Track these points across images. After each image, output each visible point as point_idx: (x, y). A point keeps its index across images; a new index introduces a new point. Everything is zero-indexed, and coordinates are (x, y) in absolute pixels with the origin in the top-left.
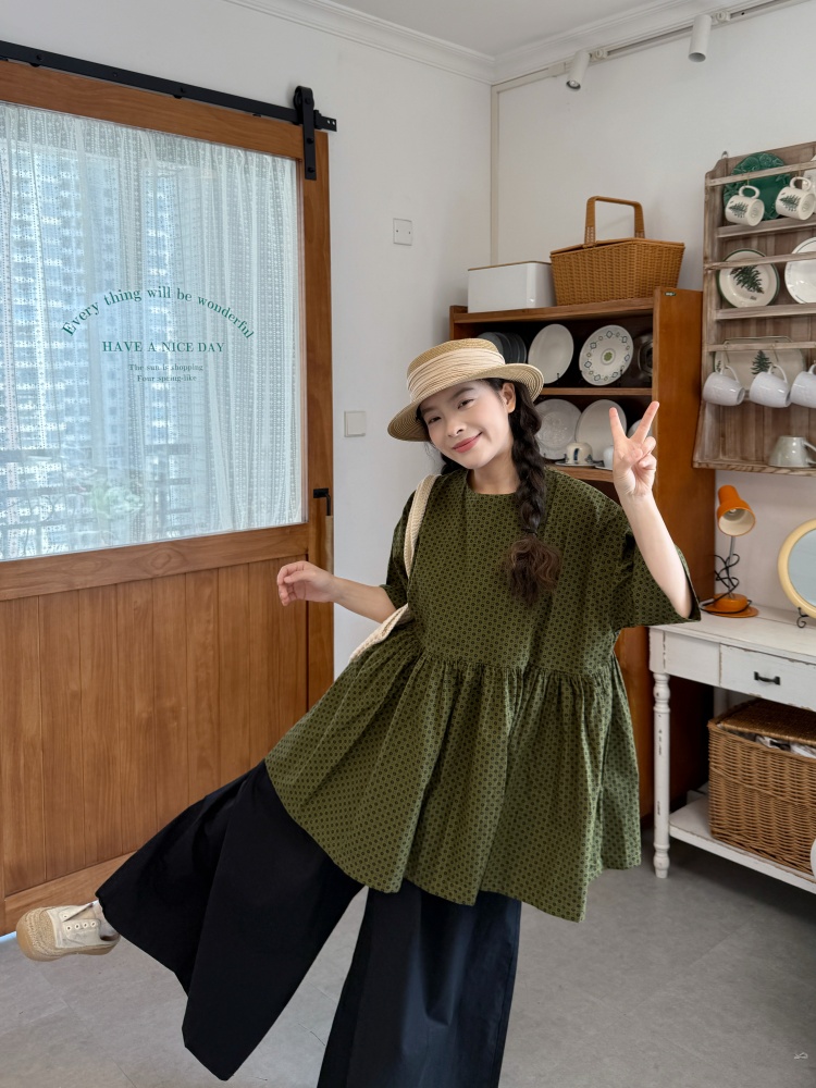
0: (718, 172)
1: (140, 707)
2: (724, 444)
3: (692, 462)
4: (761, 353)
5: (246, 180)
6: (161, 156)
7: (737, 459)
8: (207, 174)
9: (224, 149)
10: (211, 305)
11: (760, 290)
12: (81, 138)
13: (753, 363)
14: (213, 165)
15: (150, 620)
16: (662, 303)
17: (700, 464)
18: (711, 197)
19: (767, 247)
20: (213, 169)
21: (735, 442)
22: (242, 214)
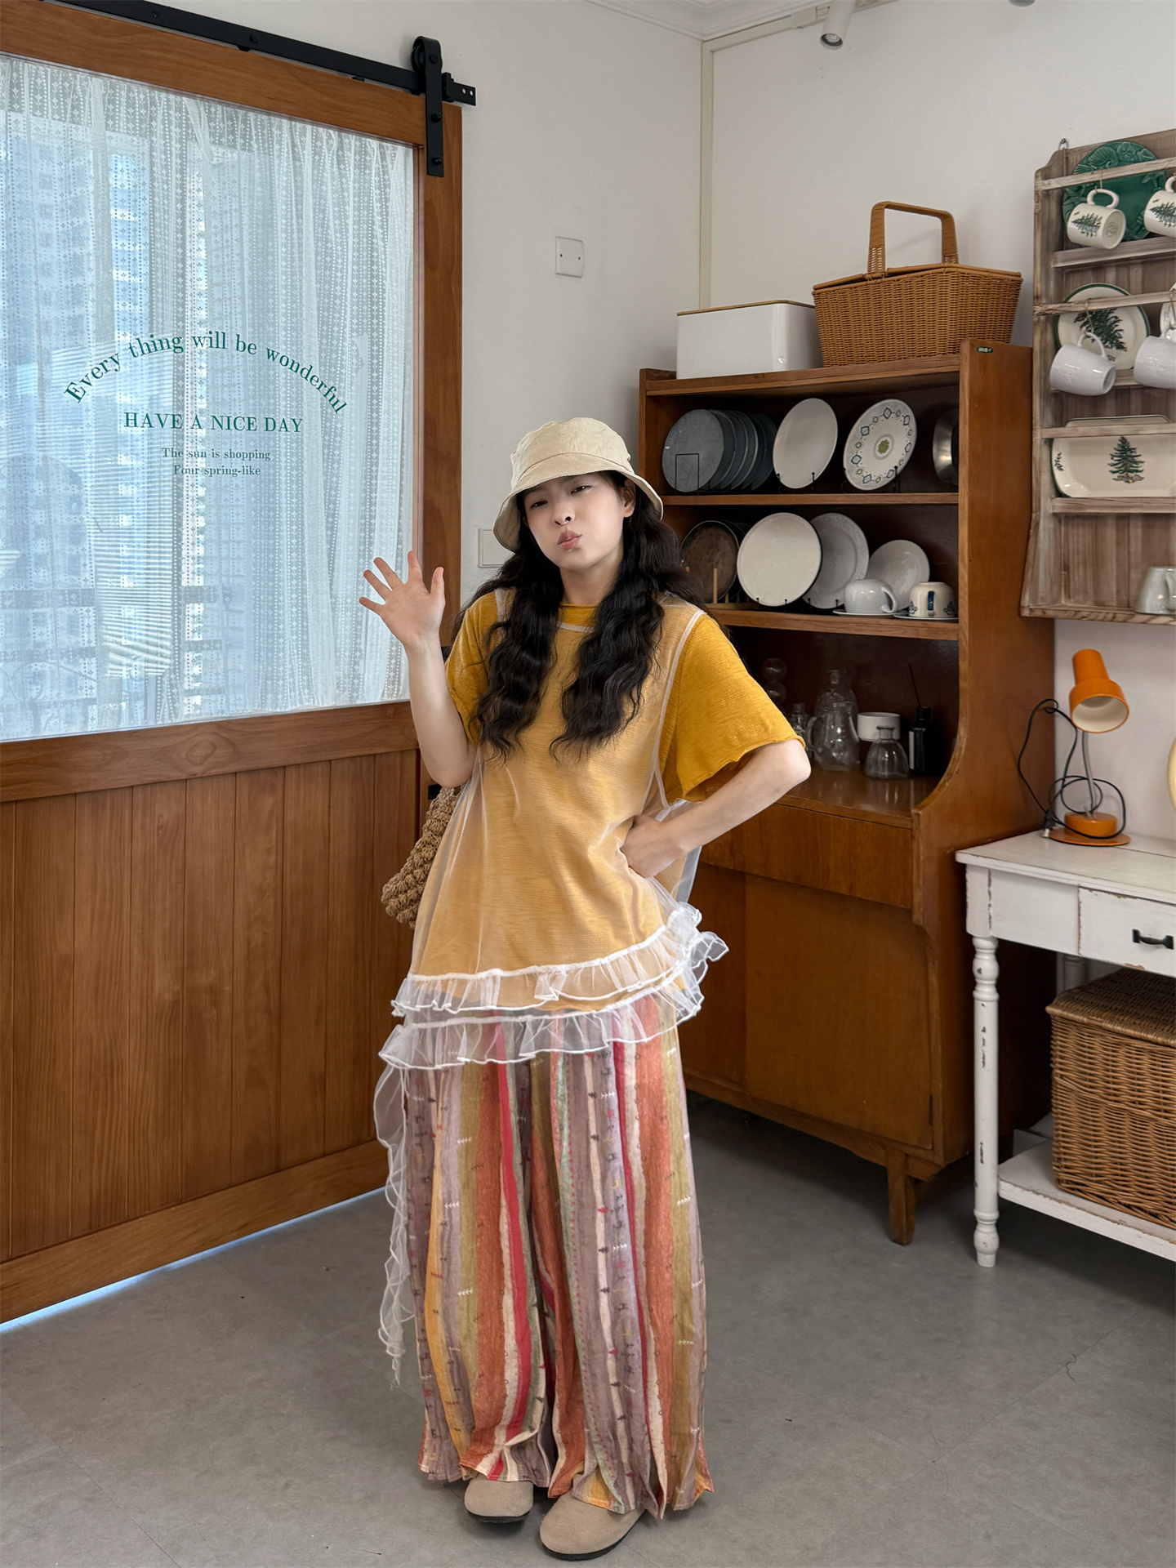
0: (1054, 170)
1: (163, 984)
2: (1068, 580)
3: (1020, 607)
4: (1124, 441)
5: (340, 174)
6: (216, 138)
7: (1089, 604)
8: (282, 165)
9: (309, 127)
10: (284, 362)
11: (1120, 346)
12: (100, 106)
13: (1113, 457)
14: (294, 152)
15: (182, 846)
16: (971, 362)
17: (1031, 610)
18: (1043, 207)
19: (1132, 279)
20: (295, 159)
21: (1085, 577)
22: (331, 224)
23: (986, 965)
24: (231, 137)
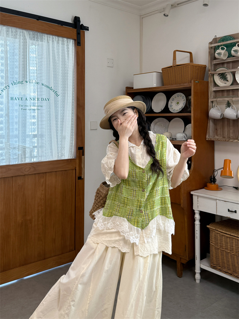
0: (213, 42)
1: (19, 218)
2: (217, 132)
3: (206, 138)
4: (228, 101)
5: (58, 46)
6: (31, 38)
7: (221, 137)
8: (45, 44)
9: (51, 36)
10: (46, 86)
11: (227, 81)
12: (5, 32)
13: (226, 105)
14: (48, 41)
15: (23, 189)
16: (194, 85)
17: (208, 139)
18: (211, 50)
19: (230, 66)
20: (48, 43)
21: (221, 132)
22: (56, 57)
23: (197, 216)
24: (34, 38)
